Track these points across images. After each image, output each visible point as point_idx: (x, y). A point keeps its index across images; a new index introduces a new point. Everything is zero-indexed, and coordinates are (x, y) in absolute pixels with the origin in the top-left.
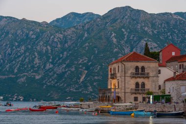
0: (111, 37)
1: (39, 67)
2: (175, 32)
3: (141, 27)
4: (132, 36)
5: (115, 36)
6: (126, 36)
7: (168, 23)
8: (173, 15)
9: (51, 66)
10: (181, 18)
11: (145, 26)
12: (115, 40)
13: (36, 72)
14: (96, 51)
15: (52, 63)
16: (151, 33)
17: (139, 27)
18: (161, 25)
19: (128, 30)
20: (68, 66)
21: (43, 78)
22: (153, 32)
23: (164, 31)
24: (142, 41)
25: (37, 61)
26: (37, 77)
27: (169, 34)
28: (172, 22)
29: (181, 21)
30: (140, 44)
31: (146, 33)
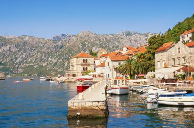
0: (80, 45)
1: (45, 60)
2: (110, 43)
3: (94, 41)
4: (90, 45)
6: (86, 45)
9: (51, 59)
10: (113, 37)
11: (96, 40)
12: (81, 47)
13: (43, 62)
15: (51, 58)
18: (103, 40)
19: (88, 42)
20: (59, 59)
21: (47, 65)
23: (105, 42)
25: (43, 57)
26: (44, 65)
27: (107, 44)
28: (108, 38)
31: (96, 44)
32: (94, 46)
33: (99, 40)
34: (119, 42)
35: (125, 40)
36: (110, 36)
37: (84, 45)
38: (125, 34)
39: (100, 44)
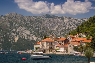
0: (8, 25)
2: (33, 24)
3: (20, 21)
4: (16, 25)
5: (9, 24)
6: (14, 25)
7: (30, 20)
8: (33, 17)
10: (36, 18)
11: (22, 21)
12: (9, 26)
14: (2, 30)
16: (24, 24)
17: (19, 21)
18: (28, 21)
19: (15, 22)
22: (25, 23)
23: (29, 23)
24: (20, 27)
27: (31, 24)
28: (32, 20)
29: (35, 19)
30: (20, 28)
31: (22, 24)
32: (20, 26)
33: (25, 21)
34: (41, 23)
35: (46, 22)
36: (33, 18)
37: (11, 24)
38: (45, 16)
39: (25, 24)
